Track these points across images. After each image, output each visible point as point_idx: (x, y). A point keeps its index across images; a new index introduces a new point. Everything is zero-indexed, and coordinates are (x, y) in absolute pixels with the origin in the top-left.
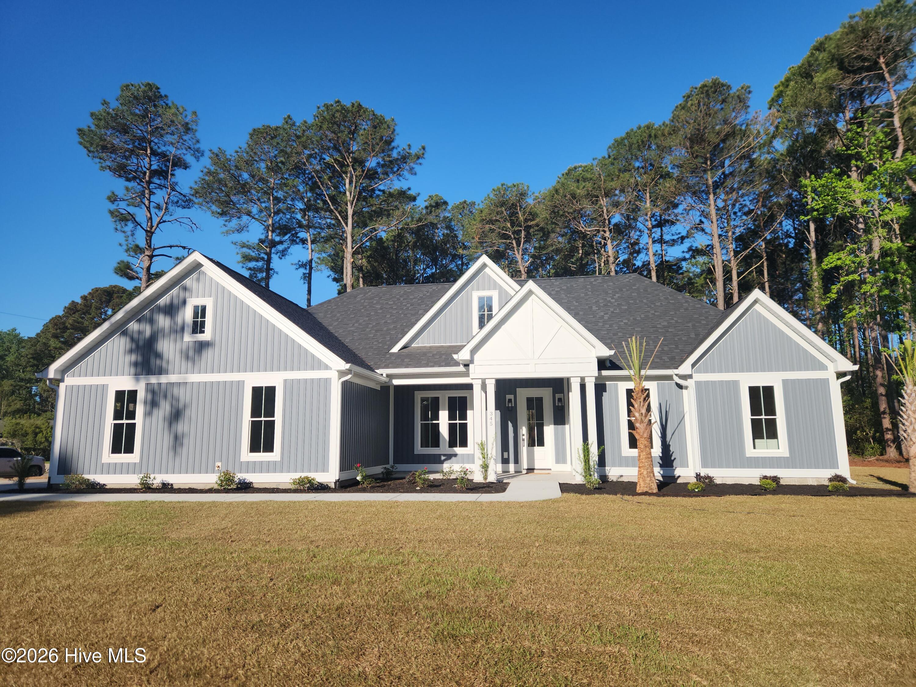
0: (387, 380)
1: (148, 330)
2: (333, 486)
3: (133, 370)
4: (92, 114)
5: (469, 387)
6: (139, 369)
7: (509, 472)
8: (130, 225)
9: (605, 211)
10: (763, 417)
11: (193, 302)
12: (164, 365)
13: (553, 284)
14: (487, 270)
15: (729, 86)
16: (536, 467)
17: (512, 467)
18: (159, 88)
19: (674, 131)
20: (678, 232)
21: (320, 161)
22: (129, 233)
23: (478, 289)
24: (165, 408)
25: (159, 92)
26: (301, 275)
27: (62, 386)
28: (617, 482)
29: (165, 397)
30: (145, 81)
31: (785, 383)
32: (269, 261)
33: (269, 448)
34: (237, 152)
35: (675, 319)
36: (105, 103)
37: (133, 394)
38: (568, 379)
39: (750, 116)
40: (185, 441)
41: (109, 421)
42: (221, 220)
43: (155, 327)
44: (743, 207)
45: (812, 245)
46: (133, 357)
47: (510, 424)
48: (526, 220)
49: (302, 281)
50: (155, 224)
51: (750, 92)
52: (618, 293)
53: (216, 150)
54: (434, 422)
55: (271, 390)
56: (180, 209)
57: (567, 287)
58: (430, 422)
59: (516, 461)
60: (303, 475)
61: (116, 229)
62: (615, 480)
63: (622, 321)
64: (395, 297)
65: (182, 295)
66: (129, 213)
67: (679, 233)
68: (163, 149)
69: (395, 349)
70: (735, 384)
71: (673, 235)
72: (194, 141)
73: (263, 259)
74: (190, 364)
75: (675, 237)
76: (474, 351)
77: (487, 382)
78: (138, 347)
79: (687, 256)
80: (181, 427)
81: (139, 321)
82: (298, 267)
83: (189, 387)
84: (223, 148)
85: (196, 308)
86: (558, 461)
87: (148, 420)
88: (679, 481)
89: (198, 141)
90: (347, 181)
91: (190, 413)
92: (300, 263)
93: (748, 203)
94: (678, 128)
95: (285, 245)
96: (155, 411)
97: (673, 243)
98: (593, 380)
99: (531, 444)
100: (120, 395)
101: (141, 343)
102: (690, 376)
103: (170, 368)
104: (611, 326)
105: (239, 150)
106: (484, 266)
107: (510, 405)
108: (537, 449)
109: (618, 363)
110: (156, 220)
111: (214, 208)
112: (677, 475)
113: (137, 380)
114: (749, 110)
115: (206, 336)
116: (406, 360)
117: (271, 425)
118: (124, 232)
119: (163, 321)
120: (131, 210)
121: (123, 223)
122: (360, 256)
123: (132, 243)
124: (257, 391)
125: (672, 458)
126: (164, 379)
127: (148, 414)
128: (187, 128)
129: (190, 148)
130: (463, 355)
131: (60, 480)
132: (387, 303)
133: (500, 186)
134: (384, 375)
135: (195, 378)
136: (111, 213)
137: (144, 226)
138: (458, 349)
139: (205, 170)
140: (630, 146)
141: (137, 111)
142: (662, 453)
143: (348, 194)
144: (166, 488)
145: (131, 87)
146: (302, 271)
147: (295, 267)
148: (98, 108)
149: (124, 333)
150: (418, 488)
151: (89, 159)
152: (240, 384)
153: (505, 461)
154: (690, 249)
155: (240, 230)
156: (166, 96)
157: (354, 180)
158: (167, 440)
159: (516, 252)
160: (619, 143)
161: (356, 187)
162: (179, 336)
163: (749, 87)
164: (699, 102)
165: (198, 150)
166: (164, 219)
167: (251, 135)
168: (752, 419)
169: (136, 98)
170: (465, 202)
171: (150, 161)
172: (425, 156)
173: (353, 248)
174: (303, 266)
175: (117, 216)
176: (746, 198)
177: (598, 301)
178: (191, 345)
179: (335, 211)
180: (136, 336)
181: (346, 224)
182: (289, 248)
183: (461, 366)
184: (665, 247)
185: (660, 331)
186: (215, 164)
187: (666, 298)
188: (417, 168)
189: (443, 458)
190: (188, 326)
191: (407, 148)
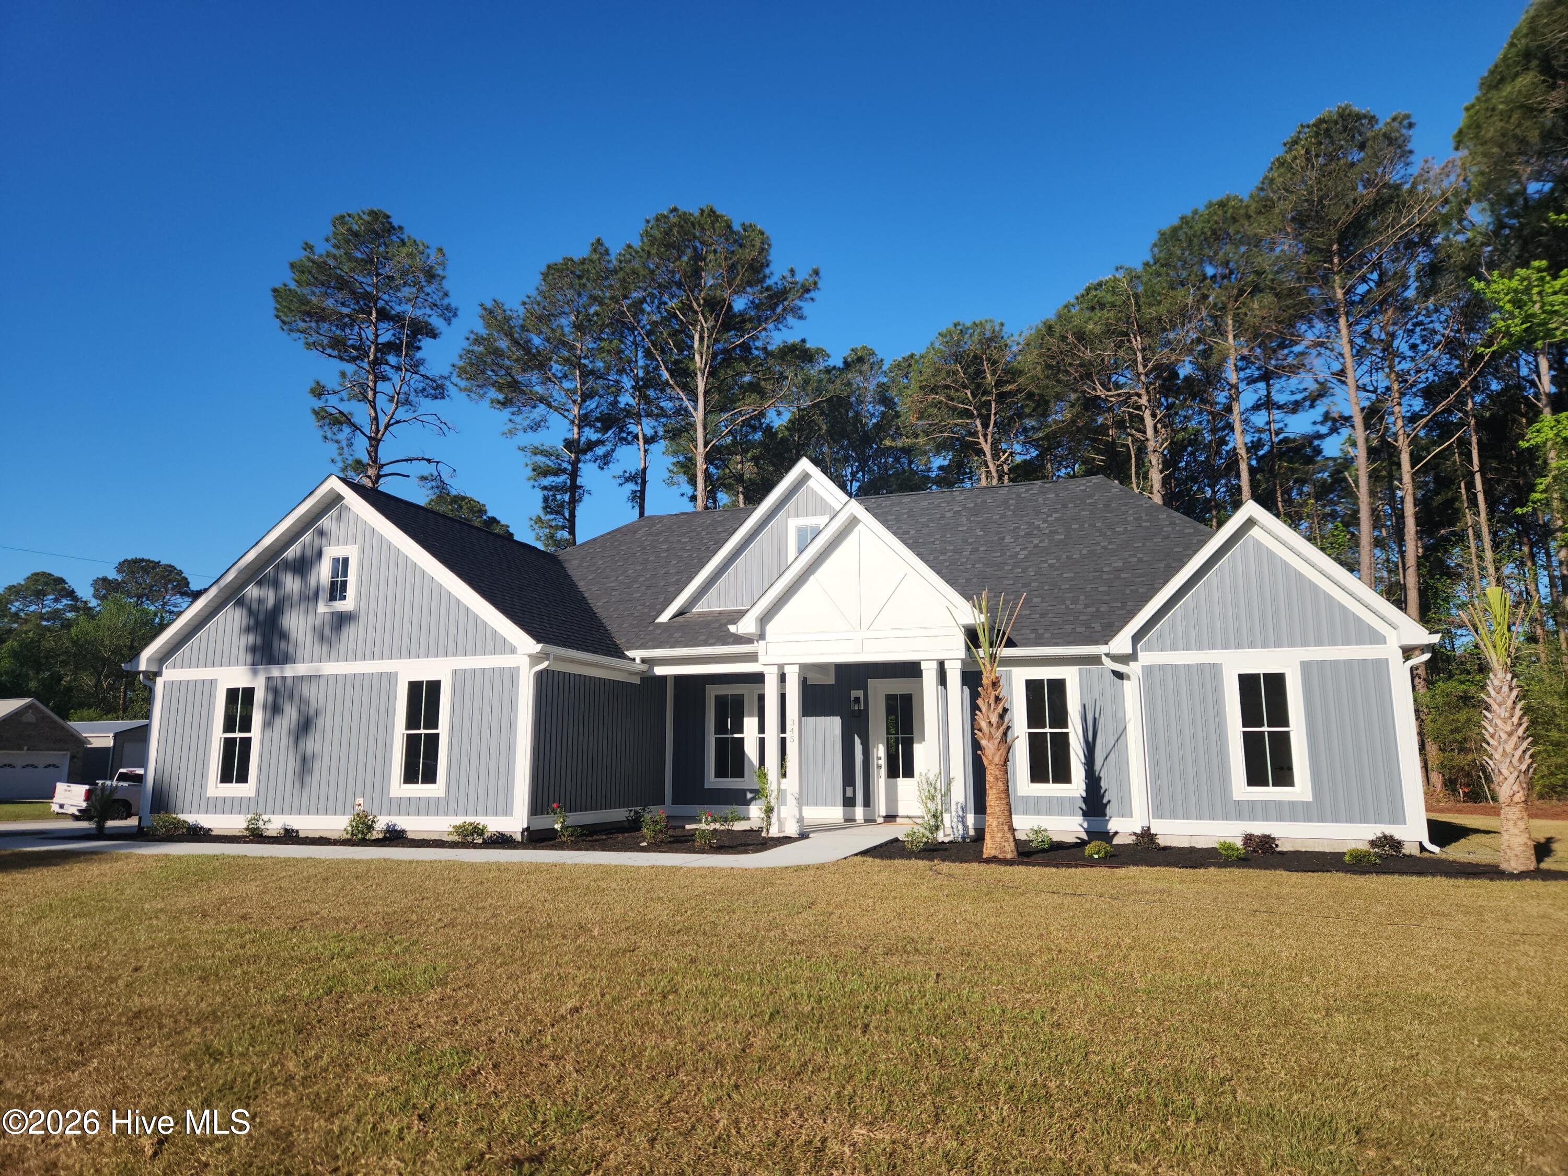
0: (644, 667)
1: (270, 597)
2: (519, 838)
3: (249, 659)
4: (292, 266)
5: (759, 678)
6: (258, 656)
7: (855, 820)
8: (347, 430)
9: (1140, 359)
10: (1265, 729)
11: (331, 552)
12: (291, 650)
13: (954, 499)
14: (810, 484)
15: (1373, 117)
16: (900, 814)
17: (859, 812)
18: (389, 217)
19: (1266, 206)
20: (1301, 387)
21: (658, 308)
22: (344, 444)
23: (796, 515)
24: (291, 714)
25: (390, 223)
26: (628, 493)
27: (160, 681)
29: (291, 697)
30: (367, 208)
31: (1306, 667)
32: (574, 474)
33: (430, 777)
34: (524, 303)
35: (1140, 555)
36: (308, 247)
37: (249, 693)
39: (1415, 170)
40: (316, 766)
41: (218, 735)
42: (506, 413)
43: (280, 592)
44: (1430, 335)
45: (1544, 400)
46: (251, 639)
47: (857, 740)
48: (999, 383)
49: (630, 504)
50: (382, 428)
51: (1411, 125)
52: (1057, 512)
53: (489, 304)
54: (736, 736)
55: (434, 687)
56: (428, 400)
57: (976, 505)
58: (729, 736)
59: (867, 803)
60: (470, 819)
61: (326, 438)
63: (1046, 562)
64: (694, 530)
65: (317, 542)
66: (340, 412)
67: (1305, 389)
68: (398, 309)
69: (664, 618)
70: (1215, 670)
71: (1293, 393)
72: (441, 294)
73: (564, 471)
74: (325, 648)
75: (1299, 397)
76: (765, 619)
77: (786, 669)
78: (257, 622)
79: (1324, 430)
80: (311, 744)
81: (260, 583)
82: (622, 480)
83: (323, 682)
84: (500, 299)
85: (336, 561)
87: (268, 734)
88: (1116, 841)
89: (446, 295)
90: (697, 337)
91: (324, 723)
92: (627, 475)
94: (1271, 200)
95: (609, 446)
96: (278, 721)
97: (1296, 407)
98: (958, 664)
99: (893, 773)
100: (232, 694)
101: (261, 617)
102: (1133, 657)
103: (299, 654)
104: (1025, 570)
105: (527, 300)
106: (806, 476)
107: (857, 708)
108: (902, 782)
110: (383, 420)
111: (493, 393)
112: (1112, 831)
113: (255, 673)
114: (1412, 158)
115: (346, 605)
116: (676, 635)
117: (433, 741)
118: (337, 442)
119: (291, 583)
120: (345, 407)
121: (335, 428)
122: (739, 458)
123: (350, 458)
124: (415, 687)
125: (1105, 801)
126: (289, 671)
127: (268, 724)
128: (431, 276)
129: (435, 305)
130: (746, 626)
131: (152, 821)
132: (679, 541)
133: (951, 327)
134: (638, 661)
135: (331, 668)
136: (315, 412)
137: (367, 432)
138: (737, 616)
139: (472, 337)
140: (1190, 240)
141: (359, 255)
142: (1087, 791)
143: (697, 357)
144: (289, 837)
145: (347, 218)
146: (631, 486)
147: (620, 481)
148: (299, 255)
149: (240, 603)
150: (645, 844)
151: (284, 334)
152: (392, 677)
153: (849, 802)
154: (1327, 417)
155: (536, 426)
156: (401, 228)
157: (706, 335)
158: (291, 764)
159: (982, 440)
160: (1169, 237)
161: (708, 347)
162: (311, 605)
163: (1407, 117)
164: (1307, 152)
165: (448, 308)
166: (397, 417)
167: (545, 276)
168: (1244, 733)
169: (356, 235)
170: (912, 356)
171: (377, 330)
172: (819, 286)
173: (705, 447)
174: (631, 478)
175: (323, 418)
177: (1019, 528)
178: (327, 617)
180: (255, 606)
181: (696, 409)
182: (613, 451)
184: (1277, 415)
185: (1105, 577)
186: (488, 325)
188: (806, 307)
189: (749, 796)
190: (324, 590)
191: (787, 274)
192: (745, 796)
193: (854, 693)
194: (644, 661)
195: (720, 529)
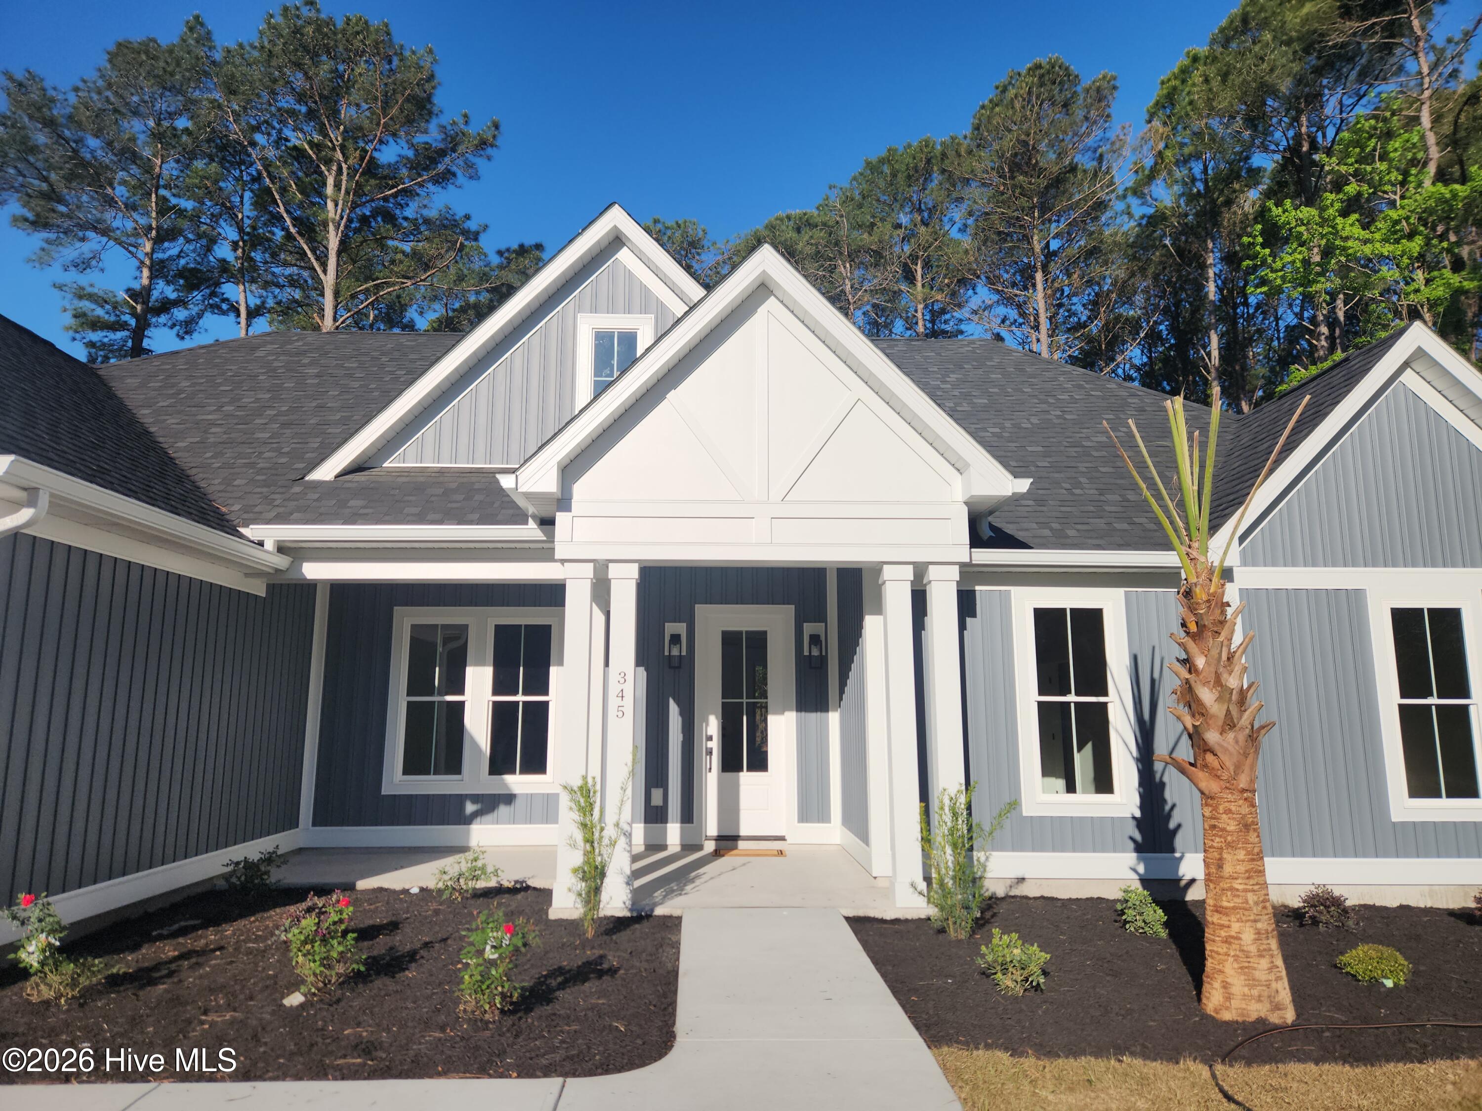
0: (281, 562)
7: (664, 846)
10: (1434, 701)
14: (624, 255)
15: (1077, 76)
16: (743, 832)
17: (674, 833)
21: (276, 142)
23: (595, 309)
28: (1007, 897)
32: (140, 334)
35: (1124, 430)
38: (877, 569)
39: (1112, 134)
44: (1070, 317)
45: (1214, 374)
47: (674, 709)
51: (1116, 88)
52: (953, 372)
54: (449, 698)
58: (437, 698)
59: (688, 815)
62: (1001, 893)
69: (325, 472)
70: (1356, 600)
73: (124, 327)
76: (574, 468)
77: (614, 571)
86: (805, 816)
90: (330, 181)
93: (1080, 308)
95: (194, 310)
98: (956, 576)
99: (731, 763)
105: (80, 85)
106: (616, 241)
107: (675, 652)
108: (747, 779)
109: (1010, 529)
112: (1188, 877)
114: (1111, 123)
116: (352, 503)
125: (1172, 825)
130: (536, 479)
134: (269, 545)
140: (894, 175)
142: (1142, 807)
143: (330, 205)
153: (655, 815)
155: (83, 264)
157: (344, 178)
161: (347, 194)
163: (1114, 78)
168: (1402, 707)
173: (335, 319)
176: (1075, 300)
179: (299, 238)
181: (325, 272)
182: (200, 316)
183: (532, 524)
187: (1080, 387)
188: (480, 163)
189: (470, 808)
191: (461, 121)
192: (462, 808)
193: (671, 628)
194: (282, 549)
195: (412, 356)
